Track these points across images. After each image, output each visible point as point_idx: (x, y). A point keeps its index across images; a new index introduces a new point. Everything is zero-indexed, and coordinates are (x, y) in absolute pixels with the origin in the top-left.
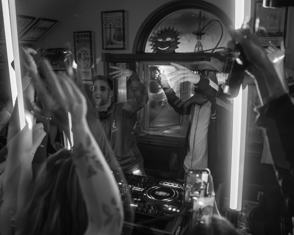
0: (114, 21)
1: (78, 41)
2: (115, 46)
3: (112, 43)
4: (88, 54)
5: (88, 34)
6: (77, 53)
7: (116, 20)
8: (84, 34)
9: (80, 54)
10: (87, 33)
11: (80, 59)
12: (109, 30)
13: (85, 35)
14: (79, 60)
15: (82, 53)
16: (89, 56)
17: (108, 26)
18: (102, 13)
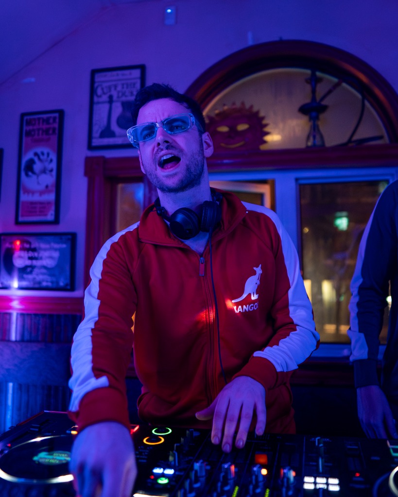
0: (119, 88)
1: (28, 134)
2: (118, 141)
3: (112, 134)
4: (51, 161)
5: (55, 118)
6: (25, 159)
7: (125, 86)
8: (45, 116)
9: (31, 163)
10: (52, 115)
11: (30, 173)
12: (106, 107)
13: (48, 119)
14: (27, 175)
15: (36, 159)
16: (54, 165)
17: (105, 98)
18: (94, 72)
